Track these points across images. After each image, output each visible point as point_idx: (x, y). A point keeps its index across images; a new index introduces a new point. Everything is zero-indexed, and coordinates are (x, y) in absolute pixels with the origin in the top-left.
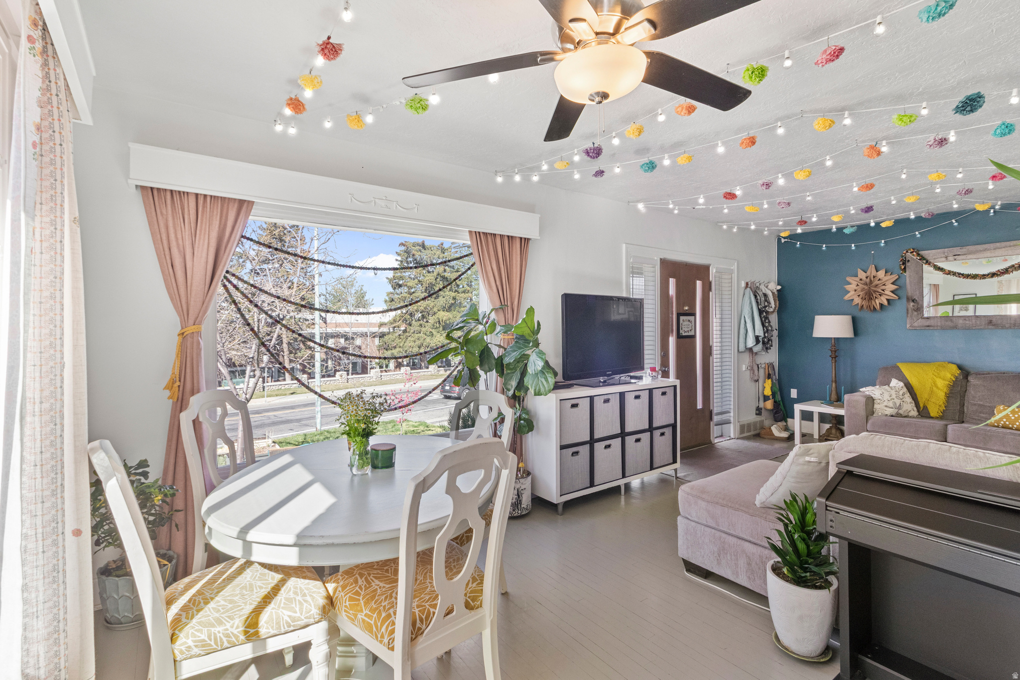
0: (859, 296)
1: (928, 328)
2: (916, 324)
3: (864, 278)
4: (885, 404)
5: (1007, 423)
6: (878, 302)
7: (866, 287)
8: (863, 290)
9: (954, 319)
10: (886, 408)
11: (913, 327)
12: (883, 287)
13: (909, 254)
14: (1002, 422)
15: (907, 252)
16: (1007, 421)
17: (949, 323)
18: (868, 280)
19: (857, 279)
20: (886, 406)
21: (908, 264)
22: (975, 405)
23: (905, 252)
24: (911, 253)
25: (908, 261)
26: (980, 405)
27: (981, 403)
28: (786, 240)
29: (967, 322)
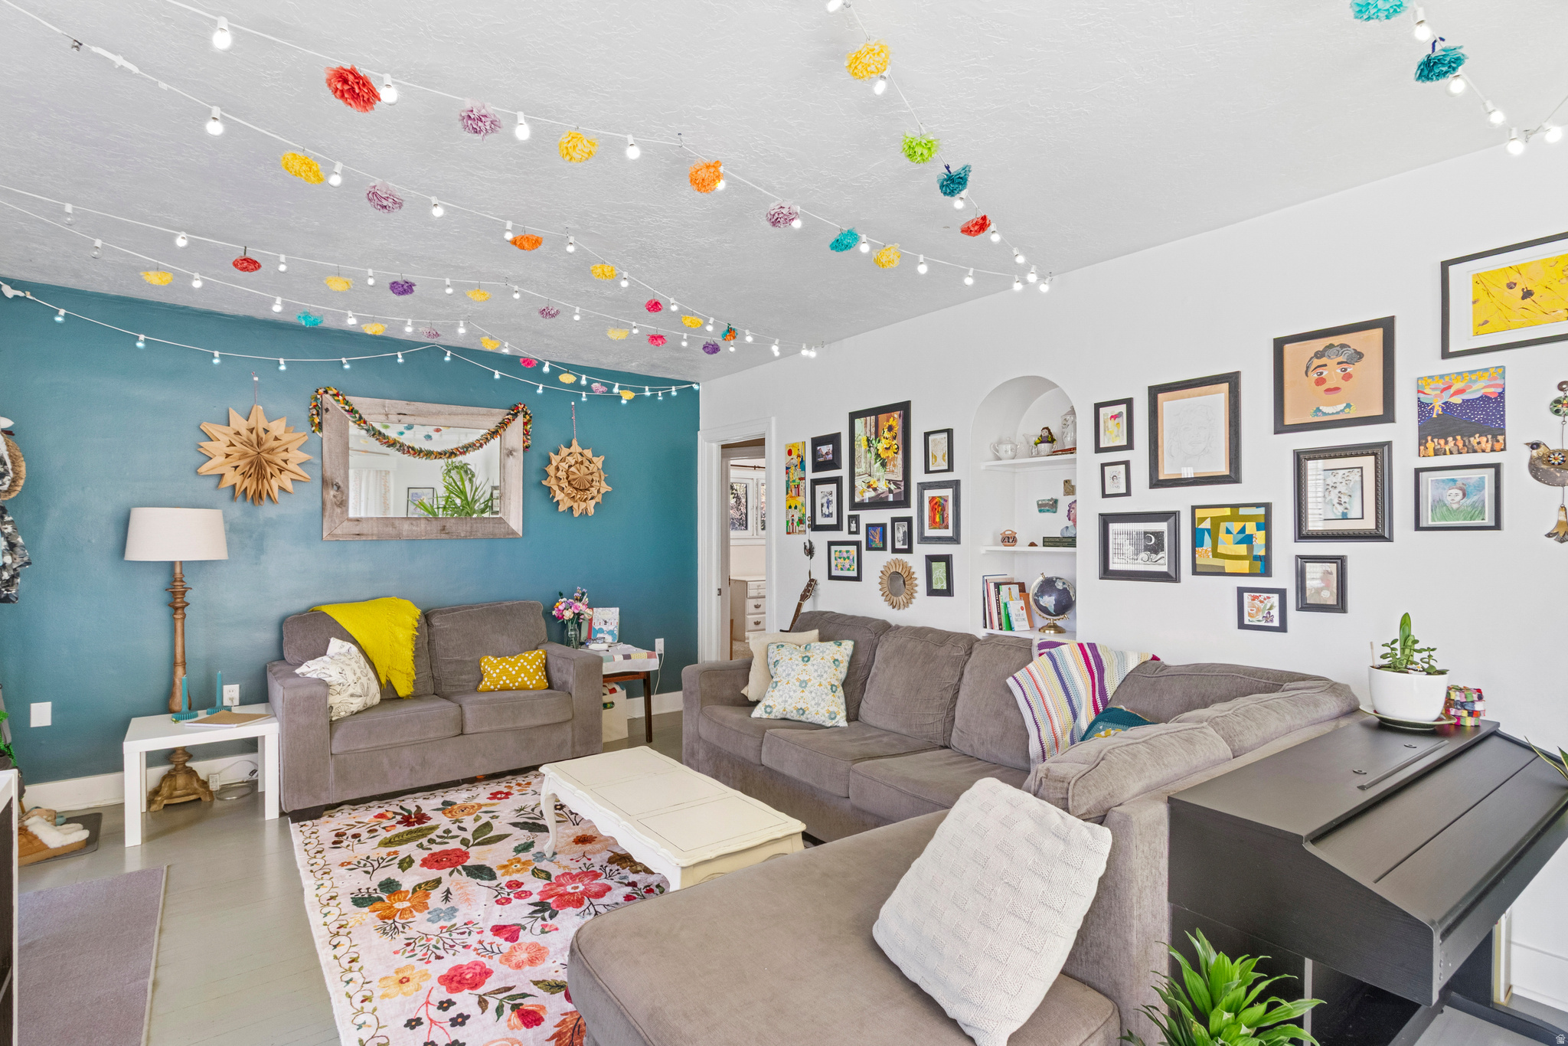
0: (236, 467)
1: (358, 538)
2: (338, 531)
3: (244, 432)
4: (351, 691)
5: (508, 682)
6: (275, 483)
7: (251, 452)
8: (244, 455)
9: (397, 523)
10: (352, 700)
11: (336, 536)
12: (285, 455)
13: (327, 396)
14: (501, 682)
15: (326, 392)
16: (507, 679)
17: (390, 530)
18: (254, 437)
19: (230, 431)
20: (352, 695)
21: (326, 416)
22: (450, 662)
23: (321, 391)
24: (334, 395)
25: (327, 410)
26: (457, 661)
27: (458, 658)
28: (20, 294)
29: (414, 528)
